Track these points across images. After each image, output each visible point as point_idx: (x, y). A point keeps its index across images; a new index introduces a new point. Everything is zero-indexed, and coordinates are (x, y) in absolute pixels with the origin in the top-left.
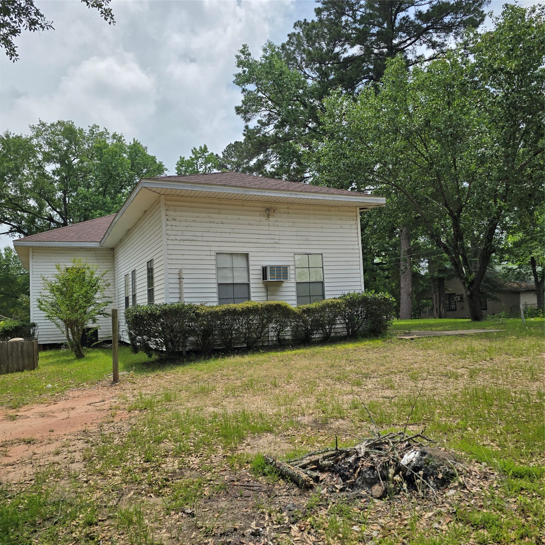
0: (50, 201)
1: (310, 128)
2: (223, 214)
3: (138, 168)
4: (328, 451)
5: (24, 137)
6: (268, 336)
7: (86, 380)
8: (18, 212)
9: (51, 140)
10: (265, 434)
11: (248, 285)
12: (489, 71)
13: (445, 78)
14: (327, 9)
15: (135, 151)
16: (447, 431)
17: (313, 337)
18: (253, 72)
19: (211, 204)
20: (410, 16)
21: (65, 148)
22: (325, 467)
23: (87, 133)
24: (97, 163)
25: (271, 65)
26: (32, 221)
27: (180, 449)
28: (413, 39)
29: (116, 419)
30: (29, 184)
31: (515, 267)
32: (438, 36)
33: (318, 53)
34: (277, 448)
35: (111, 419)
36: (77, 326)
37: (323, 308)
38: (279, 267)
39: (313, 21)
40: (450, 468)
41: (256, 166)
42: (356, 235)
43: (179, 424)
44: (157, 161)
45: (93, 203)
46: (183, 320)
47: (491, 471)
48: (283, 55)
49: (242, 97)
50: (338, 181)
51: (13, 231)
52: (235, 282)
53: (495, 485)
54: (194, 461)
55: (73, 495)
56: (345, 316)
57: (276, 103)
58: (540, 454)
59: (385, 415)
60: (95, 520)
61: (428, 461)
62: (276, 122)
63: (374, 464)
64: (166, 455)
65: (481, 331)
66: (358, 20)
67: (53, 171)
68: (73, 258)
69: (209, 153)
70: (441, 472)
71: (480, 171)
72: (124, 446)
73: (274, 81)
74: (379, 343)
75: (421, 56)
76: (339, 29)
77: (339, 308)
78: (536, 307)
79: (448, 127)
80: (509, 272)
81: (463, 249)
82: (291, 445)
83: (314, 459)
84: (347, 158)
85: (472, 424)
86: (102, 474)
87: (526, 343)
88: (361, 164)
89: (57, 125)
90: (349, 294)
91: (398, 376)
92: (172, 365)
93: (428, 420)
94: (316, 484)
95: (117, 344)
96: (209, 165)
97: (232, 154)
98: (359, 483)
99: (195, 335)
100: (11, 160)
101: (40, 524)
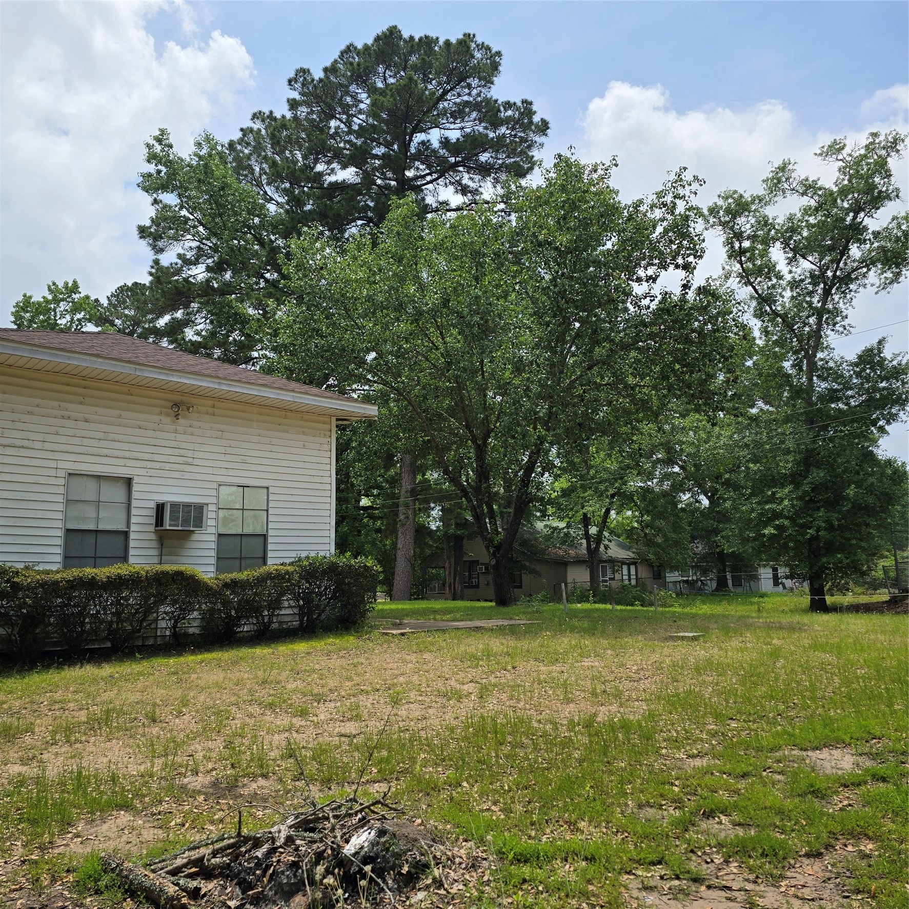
1: (267, 281)
2: (89, 405)
4: (224, 839)
6: (156, 628)
10: (114, 813)
11: (126, 534)
12: (532, 243)
13: (472, 242)
14: (307, 104)
16: (432, 789)
17: (239, 630)
18: (174, 174)
19: (68, 385)
20: (432, 142)
22: (214, 869)
25: (207, 170)
28: (435, 176)
31: (562, 525)
32: (470, 178)
33: (288, 168)
34: (134, 839)
37: (261, 581)
38: (187, 506)
39: (284, 117)
40: (422, 854)
41: (168, 329)
42: (328, 461)
47: (484, 855)
48: (230, 159)
49: (152, 212)
50: (306, 372)
52: (101, 527)
53: (486, 878)
56: (299, 593)
57: (212, 233)
58: (557, 821)
59: (338, 767)
61: (387, 845)
62: (210, 261)
63: (300, 857)
65: (506, 622)
66: (355, 131)
69: (82, 295)
70: (407, 863)
71: (516, 382)
73: (211, 196)
74: (350, 640)
75: (446, 203)
76: (323, 137)
77: (289, 580)
78: (588, 586)
79: (473, 313)
80: (553, 533)
81: (490, 494)
82: (160, 832)
83: (197, 856)
84: (322, 337)
85: (471, 776)
87: (565, 642)
88: (344, 350)
90: (308, 558)
91: (371, 698)
93: (405, 772)
94: (192, 903)
96: (79, 316)
97: (125, 302)
98: (270, 893)
99: (6, 624)
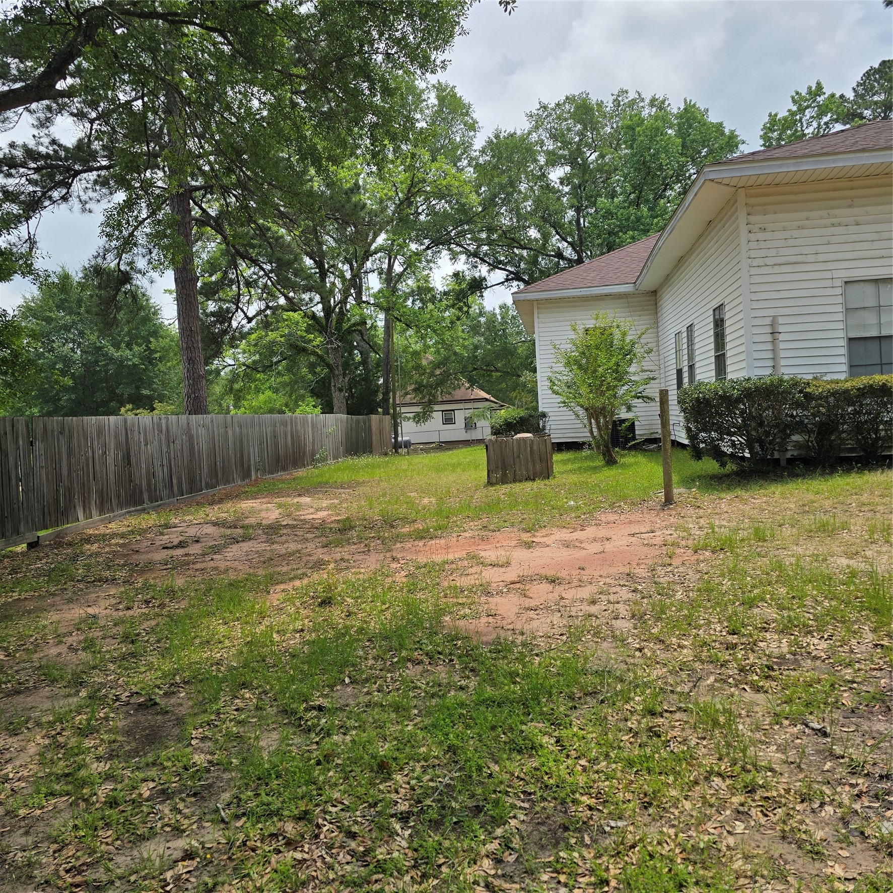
0: (557, 226)
2: (858, 206)
3: (694, 149)
5: (519, 132)
7: (624, 498)
8: (515, 250)
9: (556, 130)
15: (688, 120)
19: (835, 190)
21: (577, 139)
23: (609, 106)
24: (625, 154)
26: (535, 262)
27: (789, 621)
29: (676, 562)
30: (528, 205)
35: (668, 561)
36: (605, 417)
43: (783, 579)
44: (727, 131)
45: (621, 221)
46: (780, 406)
51: (510, 280)
52: (884, 333)
54: (818, 645)
55: (623, 667)
60: (659, 709)
64: (764, 628)
67: (560, 178)
68: (595, 312)
69: (826, 96)
72: (693, 605)
86: (662, 642)
89: (564, 103)
92: (762, 482)
95: (669, 445)
96: (826, 119)
97: (873, 87)
99: (802, 432)
100: (504, 172)
101: (580, 698)
